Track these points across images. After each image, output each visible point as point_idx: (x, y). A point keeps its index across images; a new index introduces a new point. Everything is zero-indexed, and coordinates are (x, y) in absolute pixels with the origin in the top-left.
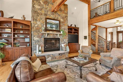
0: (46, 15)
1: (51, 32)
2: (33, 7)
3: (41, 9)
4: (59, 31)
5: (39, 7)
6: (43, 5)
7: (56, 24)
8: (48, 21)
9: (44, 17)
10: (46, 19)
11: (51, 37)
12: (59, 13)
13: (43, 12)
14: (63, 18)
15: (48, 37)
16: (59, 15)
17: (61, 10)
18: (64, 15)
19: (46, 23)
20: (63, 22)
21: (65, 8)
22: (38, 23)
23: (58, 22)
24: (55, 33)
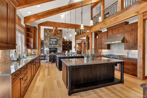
0: (50, 37)
1: (52, 45)
2: (44, 34)
3: (48, 35)
4: (57, 44)
5: (47, 34)
6: (48, 33)
7: (55, 41)
8: (51, 40)
9: (49, 38)
10: (50, 39)
11: (53, 47)
12: (57, 35)
13: (49, 36)
14: (59, 37)
15: (51, 47)
16: (57, 36)
17: (58, 34)
18: (60, 35)
19: (50, 41)
20: (59, 40)
21: (60, 32)
22: (47, 41)
23: (56, 40)
24: (55, 45)
